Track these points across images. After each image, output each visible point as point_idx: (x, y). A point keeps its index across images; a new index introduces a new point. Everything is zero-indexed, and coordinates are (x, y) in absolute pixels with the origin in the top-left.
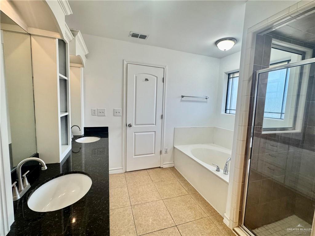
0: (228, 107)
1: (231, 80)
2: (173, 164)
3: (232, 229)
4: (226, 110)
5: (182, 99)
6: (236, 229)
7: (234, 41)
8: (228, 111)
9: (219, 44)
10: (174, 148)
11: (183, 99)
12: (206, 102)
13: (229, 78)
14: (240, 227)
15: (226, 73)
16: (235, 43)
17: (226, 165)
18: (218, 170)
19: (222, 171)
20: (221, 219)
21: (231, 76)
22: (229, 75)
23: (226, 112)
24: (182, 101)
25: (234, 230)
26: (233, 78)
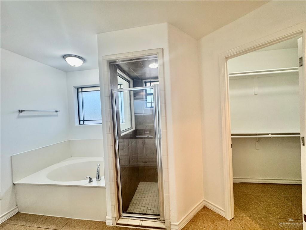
0: (81, 119)
1: (80, 94)
2: (17, 209)
3: (115, 225)
4: (79, 121)
5: (19, 114)
6: (119, 222)
7: (82, 60)
8: (82, 122)
9: (68, 59)
10: (14, 185)
11: (21, 114)
12: (57, 116)
13: (78, 92)
14: (121, 217)
15: (74, 87)
16: (83, 62)
17: (98, 172)
18: (91, 181)
19: (94, 180)
20: (104, 224)
21: (80, 90)
22: (78, 89)
23: (80, 124)
24: (19, 117)
25: (117, 224)
26: (82, 92)
